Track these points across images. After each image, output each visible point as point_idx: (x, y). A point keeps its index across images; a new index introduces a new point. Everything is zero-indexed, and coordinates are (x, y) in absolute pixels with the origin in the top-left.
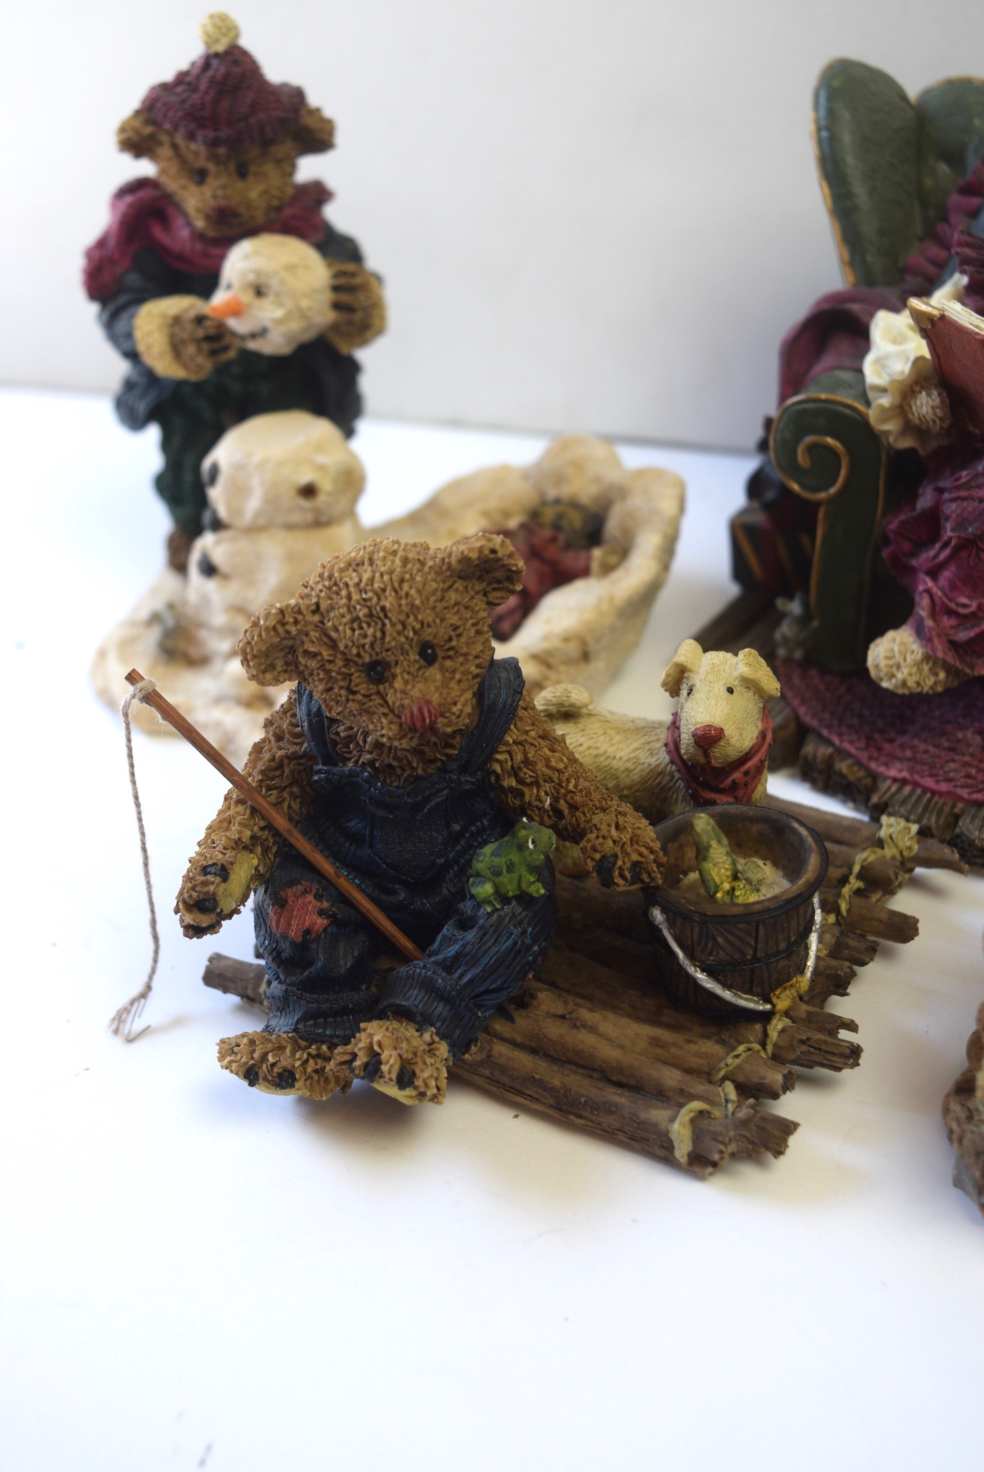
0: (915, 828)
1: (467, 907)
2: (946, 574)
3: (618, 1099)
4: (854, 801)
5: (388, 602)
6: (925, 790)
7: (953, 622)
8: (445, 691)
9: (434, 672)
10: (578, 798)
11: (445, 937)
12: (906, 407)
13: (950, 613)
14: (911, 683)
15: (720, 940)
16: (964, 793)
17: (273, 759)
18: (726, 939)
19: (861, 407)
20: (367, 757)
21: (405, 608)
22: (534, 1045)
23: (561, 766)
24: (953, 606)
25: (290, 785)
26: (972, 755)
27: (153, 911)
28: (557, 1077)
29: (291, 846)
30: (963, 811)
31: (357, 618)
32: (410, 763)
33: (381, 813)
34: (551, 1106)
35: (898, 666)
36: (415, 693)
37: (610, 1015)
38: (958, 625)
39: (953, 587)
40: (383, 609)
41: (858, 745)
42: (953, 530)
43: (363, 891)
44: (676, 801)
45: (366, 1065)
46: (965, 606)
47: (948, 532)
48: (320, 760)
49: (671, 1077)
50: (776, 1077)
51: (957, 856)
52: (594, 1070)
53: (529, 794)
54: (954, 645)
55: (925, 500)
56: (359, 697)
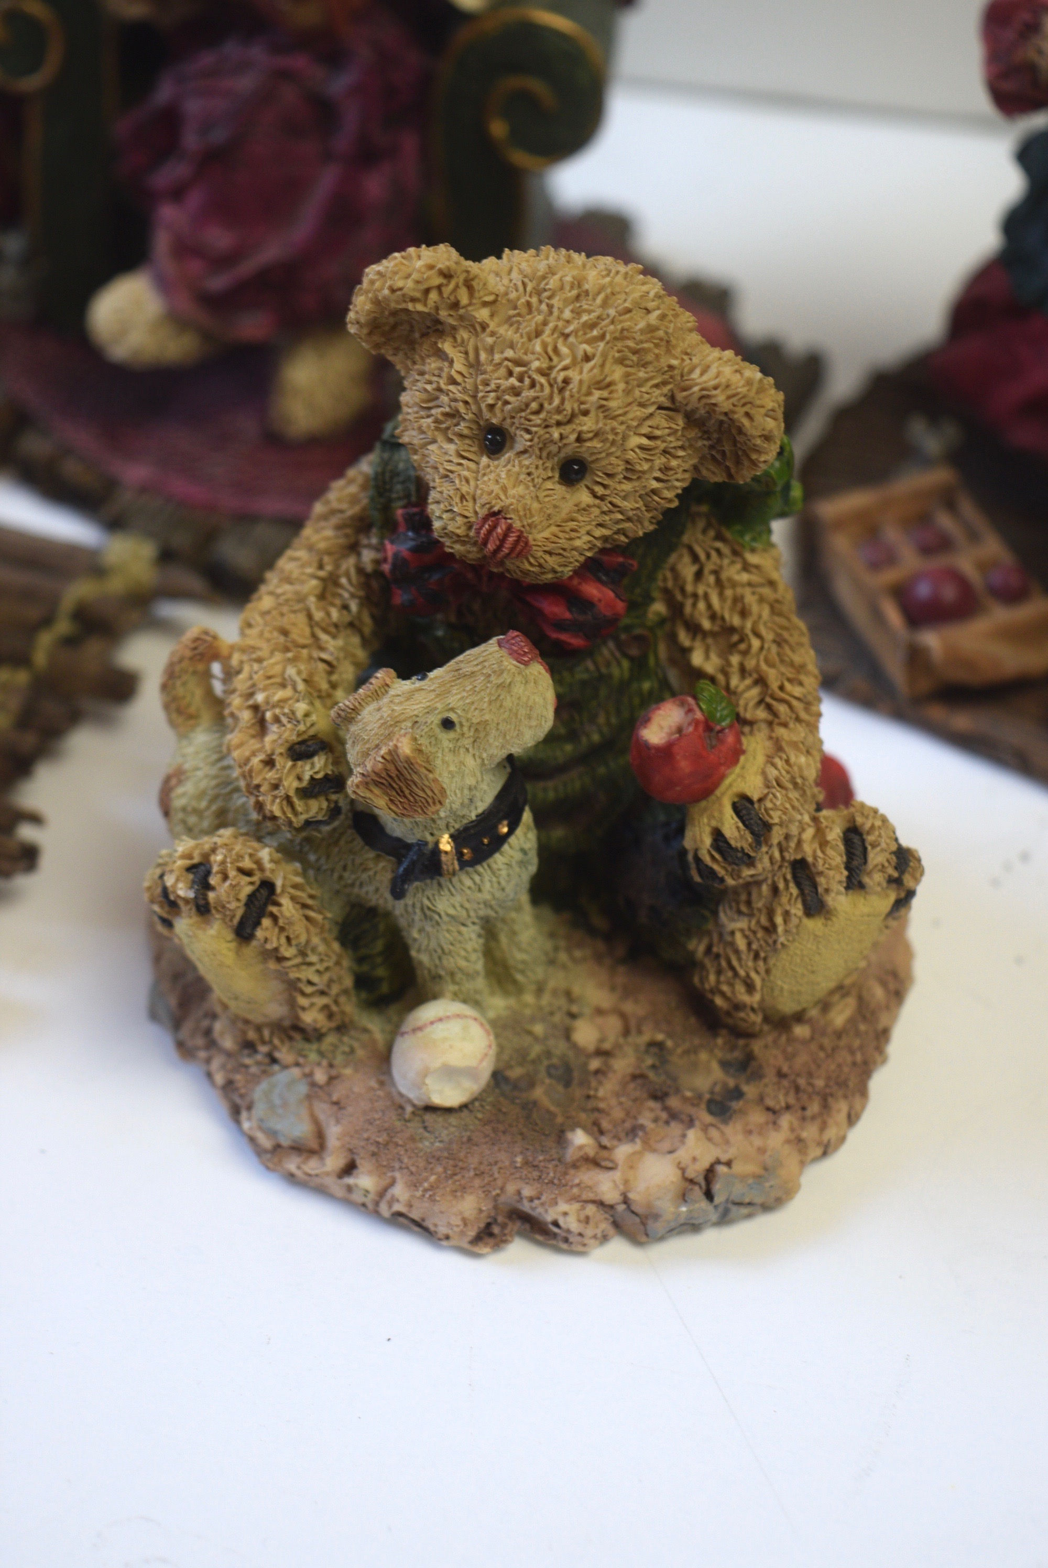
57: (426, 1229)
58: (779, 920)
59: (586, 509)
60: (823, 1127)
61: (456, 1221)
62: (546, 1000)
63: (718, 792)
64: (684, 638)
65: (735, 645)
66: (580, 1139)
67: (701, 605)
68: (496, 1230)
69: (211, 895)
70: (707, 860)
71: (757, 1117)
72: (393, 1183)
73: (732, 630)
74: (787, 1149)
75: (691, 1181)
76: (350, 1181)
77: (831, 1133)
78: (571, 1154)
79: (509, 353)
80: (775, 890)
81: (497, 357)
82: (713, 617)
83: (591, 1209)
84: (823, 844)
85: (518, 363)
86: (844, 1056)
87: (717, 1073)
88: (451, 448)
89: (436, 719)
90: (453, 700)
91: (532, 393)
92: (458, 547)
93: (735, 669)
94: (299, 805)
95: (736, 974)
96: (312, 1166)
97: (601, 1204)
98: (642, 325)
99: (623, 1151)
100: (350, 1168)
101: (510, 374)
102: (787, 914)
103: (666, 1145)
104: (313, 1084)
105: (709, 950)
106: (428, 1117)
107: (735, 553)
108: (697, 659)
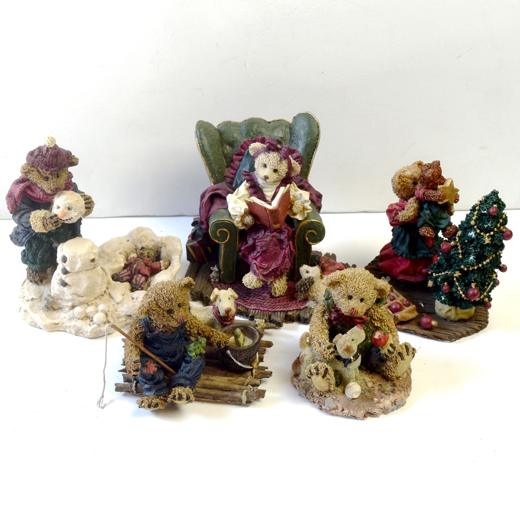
0: (264, 320)
1: (187, 359)
2: (259, 259)
3: (228, 394)
4: (243, 316)
5: (172, 296)
6: (261, 310)
7: (262, 270)
8: (185, 313)
9: (181, 309)
10: (203, 329)
11: (184, 366)
12: (243, 220)
13: (261, 268)
14: (255, 286)
15: (243, 355)
16: (270, 309)
17: (136, 334)
18: (244, 354)
19: (231, 221)
20: (161, 330)
21: (176, 297)
22: (204, 387)
23: (198, 323)
24: (262, 266)
25: (140, 339)
26: (268, 300)
27: (104, 376)
28: (213, 392)
29: (145, 353)
30: (271, 314)
31: (166, 301)
32: (171, 329)
33: (166, 342)
34: (212, 399)
35: (252, 283)
36: (180, 315)
37: (217, 377)
38: (264, 271)
39: (261, 262)
40: (172, 298)
41: (242, 302)
42: (260, 249)
43: (161, 360)
44: (216, 325)
45: (179, 397)
46: (265, 266)
47: (259, 249)
48: (149, 332)
49: (237, 387)
50: (258, 381)
51: (275, 325)
52: (219, 389)
53: (192, 331)
54: (263, 275)
55: (250, 242)
56: (166, 317)
57: (356, 418)
58: (398, 361)
59: (364, 306)
60: (407, 393)
61: (361, 415)
62: (361, 381)
63: (387, 344)
64: (373, 322)
65: (382, 321)
66: (376, 399)
67: (375, 316)
68: (366, 415)
69: (319, 371)
70: (387, 354)
71: (399, 392)
72: (350, 411)
73: (381, 319)
74: (404, 396)
75: (393, 403)
76: (343, 412)
77: (409, 393)
78: (375, 402)
79: (352, 285)
80: (396, 357)
81: (351, 286)
82: (378, 318)
83: (380, 409)
84: (403, 349)
85: (354, 286)
86: (407, 381)
87: (390, 387)
88: (344, 300)
89: (351, 339)
90: (353, 336)
91: (357, 290)
92: (347, 314)
93: (383, 325)
94: (330, 356)
95: (392, 371)
96: (336, 411)
97: (381, 408)
98: (369, 278)
99: (382, 400)
100: (343, 410)
101: (353, 288)
102: (399, 360)
103: (387, 398)
104: (333, 399)
105: (386, 368)
106: (353, 400)
107: (379, 307)
108: (376, 325)
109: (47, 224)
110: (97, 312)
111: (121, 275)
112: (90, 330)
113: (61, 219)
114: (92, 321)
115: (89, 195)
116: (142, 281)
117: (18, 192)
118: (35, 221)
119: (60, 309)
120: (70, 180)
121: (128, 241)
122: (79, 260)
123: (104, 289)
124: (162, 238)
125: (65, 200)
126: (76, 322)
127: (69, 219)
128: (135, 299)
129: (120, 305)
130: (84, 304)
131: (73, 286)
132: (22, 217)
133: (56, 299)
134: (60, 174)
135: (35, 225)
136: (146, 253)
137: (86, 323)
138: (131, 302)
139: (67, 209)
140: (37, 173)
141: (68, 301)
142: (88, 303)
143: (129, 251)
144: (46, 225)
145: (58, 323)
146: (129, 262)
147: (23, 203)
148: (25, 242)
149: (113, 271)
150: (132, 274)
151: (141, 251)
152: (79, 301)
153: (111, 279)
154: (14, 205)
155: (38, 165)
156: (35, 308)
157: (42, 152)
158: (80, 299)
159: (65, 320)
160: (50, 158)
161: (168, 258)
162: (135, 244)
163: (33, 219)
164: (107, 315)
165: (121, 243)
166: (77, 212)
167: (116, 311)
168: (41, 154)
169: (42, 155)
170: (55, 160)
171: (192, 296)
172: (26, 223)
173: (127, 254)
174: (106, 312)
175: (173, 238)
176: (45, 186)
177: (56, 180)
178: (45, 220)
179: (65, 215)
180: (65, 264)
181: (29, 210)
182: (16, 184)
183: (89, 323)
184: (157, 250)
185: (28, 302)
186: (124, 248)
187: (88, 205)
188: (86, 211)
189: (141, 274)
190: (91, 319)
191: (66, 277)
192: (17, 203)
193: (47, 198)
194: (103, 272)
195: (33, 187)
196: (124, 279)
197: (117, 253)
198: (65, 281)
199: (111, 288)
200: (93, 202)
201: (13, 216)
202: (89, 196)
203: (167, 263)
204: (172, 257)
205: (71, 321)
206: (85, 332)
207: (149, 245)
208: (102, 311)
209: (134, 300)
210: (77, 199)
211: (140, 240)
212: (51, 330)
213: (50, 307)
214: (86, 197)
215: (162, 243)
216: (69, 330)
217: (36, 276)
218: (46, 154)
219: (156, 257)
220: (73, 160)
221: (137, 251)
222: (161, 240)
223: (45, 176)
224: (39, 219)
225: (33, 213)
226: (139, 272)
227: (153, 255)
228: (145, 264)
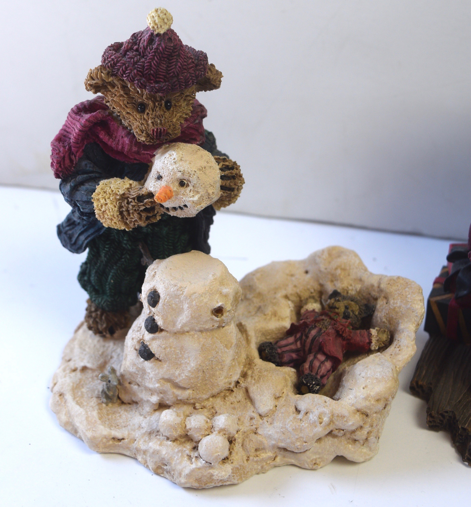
109: (128, 211)
110: (210, 430)
111: (280, 347)
112: (187, 471)
113: (162, 206)
114: (195, 448)
115: (233, 160)
116: (323, 370)
117: (77, 131)
118: (102, 201)
119: (135, 405)
120: (197, 121)
121: (307, 272)
122: (186, 306)
123: (236, 377)
124: (381, 278)
125: (175, 162)
126: (161, 445)
127: (180, 207)
128: (302, 413)
129: (265, 419)
130: (185, 404)
131: (165, 361)
132: (80, 189)
133: (129, 381)
134: (173, 102)
135: (103, 209)
136: (341, 306)
137: (182, 451)
138: (291, 418)
139: (177, 184)
140: (122, 93)
141: (152, 392)
142: (194, 404)
143: (305, 295)
144: (125, 213)
145: (120, 437)
146: (301, 322)
147: (88, 158)
148: (83, 243)
149: (263, 334)
150: (304, 351)
151: (333, 301)
152: (177, 396)
153: (256, 354)
154: (67, 161)
155: (124, 72)
156: (82, 393)
157: (139, 45)
158: (178, 392)
159: (137, 434)
160: (153, 59)
161: (388, 325)
162: (321, 282)
163: (100, 196)
164: (231, 441)
165: (292, 275)
166: (198, 192)
167: (255, 433)
168: (135, 47)
169: (137, 50)
170: (163, 66)
171: (431, 419)
172: (84, 202)
173: (301, 301)
174: (230, 433)
175: (407, 283)
176: (136, 124)
177: (162, 113)
178: (126, 201)
179: (169, 197)
180: (153, 309)
181: (97, 175)
182: (76, 113)
183: (187, 452)
184: (366, 302)
185: (73, 374)
186: (295, 286)
187: (228, 183)
188: (222, 196)
189: (325, 354)
190: (194, 444)
191: (153, 339)
192: (73, 157)
193: (138, 153)
194: (240, 335)
195: (113, 125)
196: (286, 358)
197: (280, 295)
198: (150, 347)
199: (252, 377)
200: (241, 176)
201: (61, 185)
202: (235, 163)
203: (384, 337)
204: (398, 324)
205: (150, 439)
206: (176, 473)
207: (350, 288)
208: (222, 431)
209: (300, 416)
210: (204, 164)
211: (332, 275)
212: (104, 450)
213: (114, 395)
214: (227, 163)
215: (381, 291)
216: (142, 458)
217: (101, 319)
218: (145, 48)
219: (363, 319)
220: (209, 74)
221: (323, 297)
222: (379, 284)
223: (140, 100)
224: (111, 198)
225: (102, 182)
226: (321, 349)
227: (357, 313)
228: (337, 332)
